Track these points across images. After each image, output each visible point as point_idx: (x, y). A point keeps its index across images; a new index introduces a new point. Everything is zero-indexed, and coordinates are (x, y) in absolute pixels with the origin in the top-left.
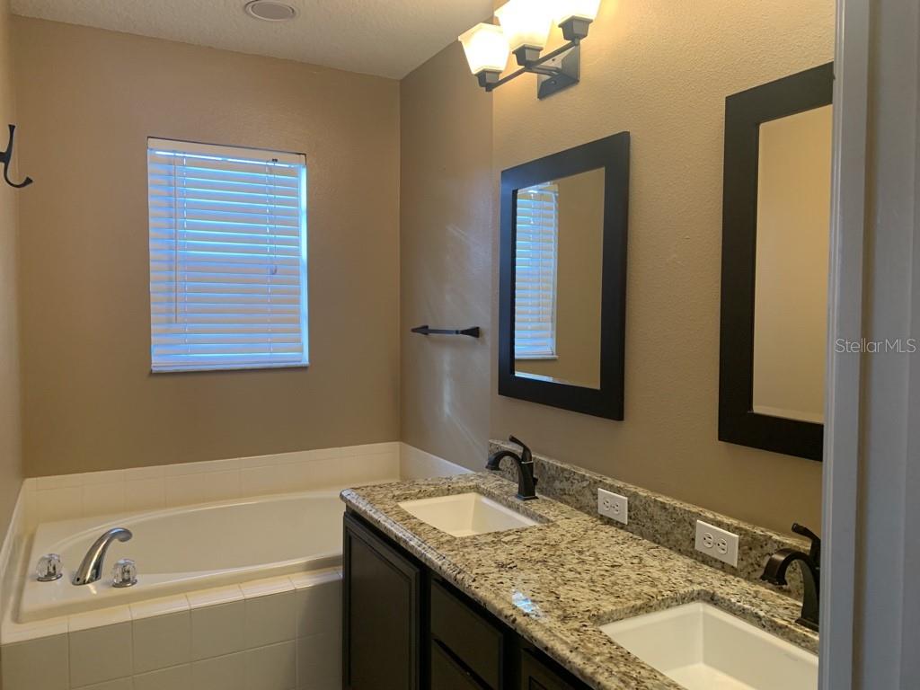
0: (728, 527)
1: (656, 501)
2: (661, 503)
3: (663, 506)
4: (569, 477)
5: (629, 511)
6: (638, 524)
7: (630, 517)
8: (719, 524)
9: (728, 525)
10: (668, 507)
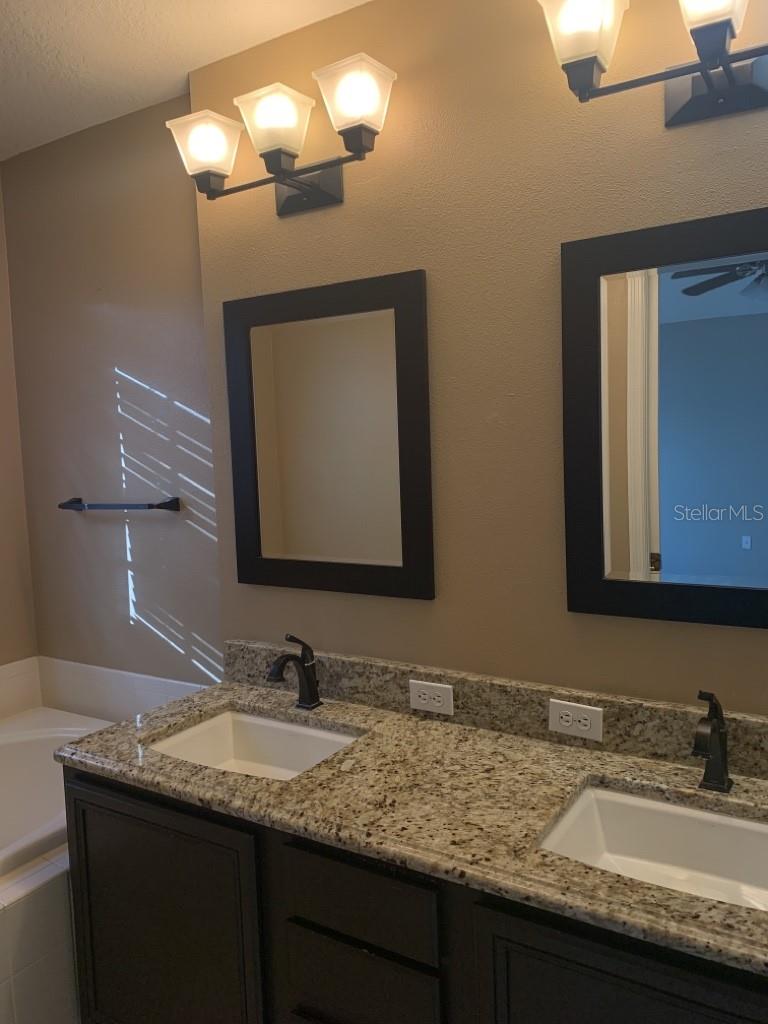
0: (589, 702)
1: (492, 685)
2: (500, 686)
3: (503, 690)
4: (364, 672)
5: (455, 700)
6: (468, 713)
7: (456, 707)
8: (578, 700)
9: (589, 699)
10: (509, 690)
